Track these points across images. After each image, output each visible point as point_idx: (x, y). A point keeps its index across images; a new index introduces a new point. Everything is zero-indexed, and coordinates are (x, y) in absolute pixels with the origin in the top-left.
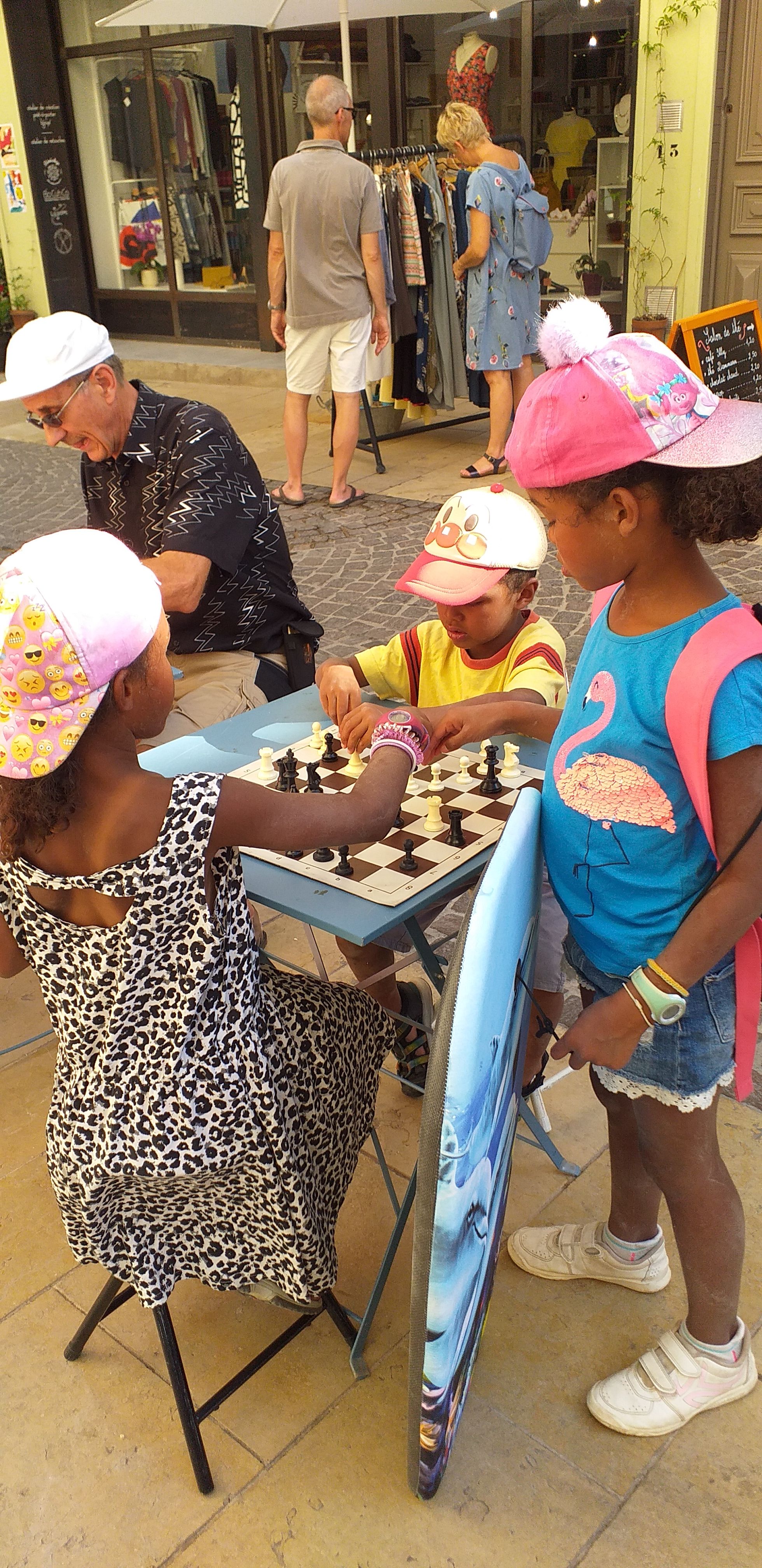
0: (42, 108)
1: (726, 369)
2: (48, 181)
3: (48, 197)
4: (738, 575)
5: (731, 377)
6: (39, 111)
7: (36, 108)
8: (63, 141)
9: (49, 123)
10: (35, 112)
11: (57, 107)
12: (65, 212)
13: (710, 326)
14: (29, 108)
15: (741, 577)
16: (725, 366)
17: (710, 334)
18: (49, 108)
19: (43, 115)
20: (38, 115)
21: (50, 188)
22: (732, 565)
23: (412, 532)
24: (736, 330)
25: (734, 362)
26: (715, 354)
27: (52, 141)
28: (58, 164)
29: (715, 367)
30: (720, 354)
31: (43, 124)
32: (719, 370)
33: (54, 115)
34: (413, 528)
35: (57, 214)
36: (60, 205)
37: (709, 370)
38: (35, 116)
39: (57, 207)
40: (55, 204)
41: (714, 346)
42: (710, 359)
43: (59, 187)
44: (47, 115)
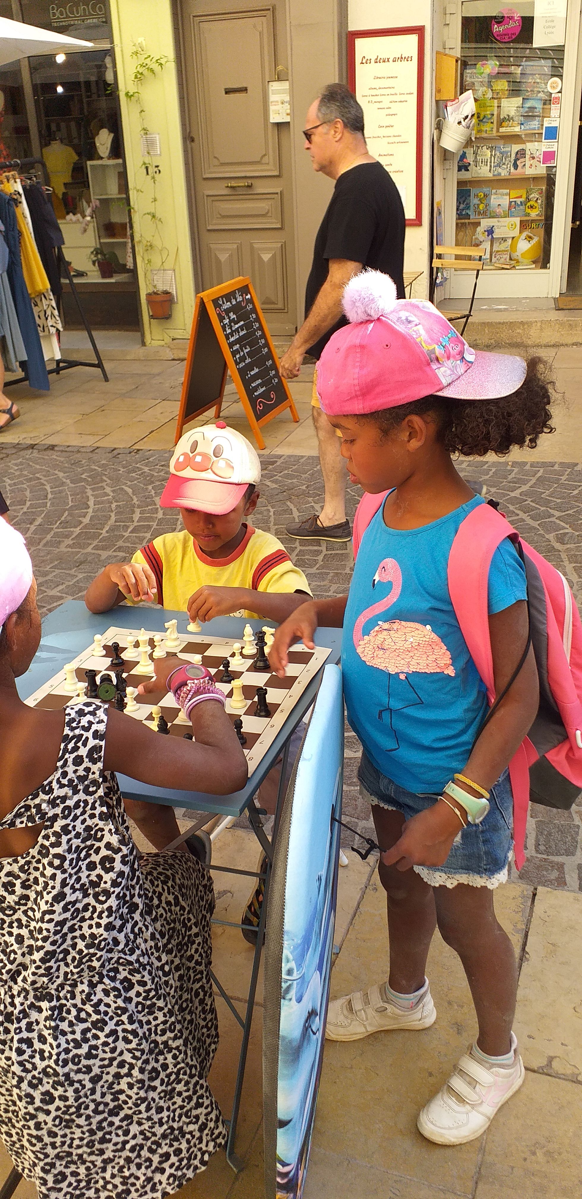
1: (238, 328)
4: (277, 477)
5: (241, 333)
13: (222, 297)
15: (280, 478)
16: (237, 326)
17: (224, 303)
22: (270, 471)
23: (16, 468)
24: (240, 299)
25: (242, 323)
26: (229, 318)
29: (231, 328)
30: (232, 317)
32: (233, 329)
34: (16, 465)
37: (227, 329)
41: (227, 311)
42: (226, 321)
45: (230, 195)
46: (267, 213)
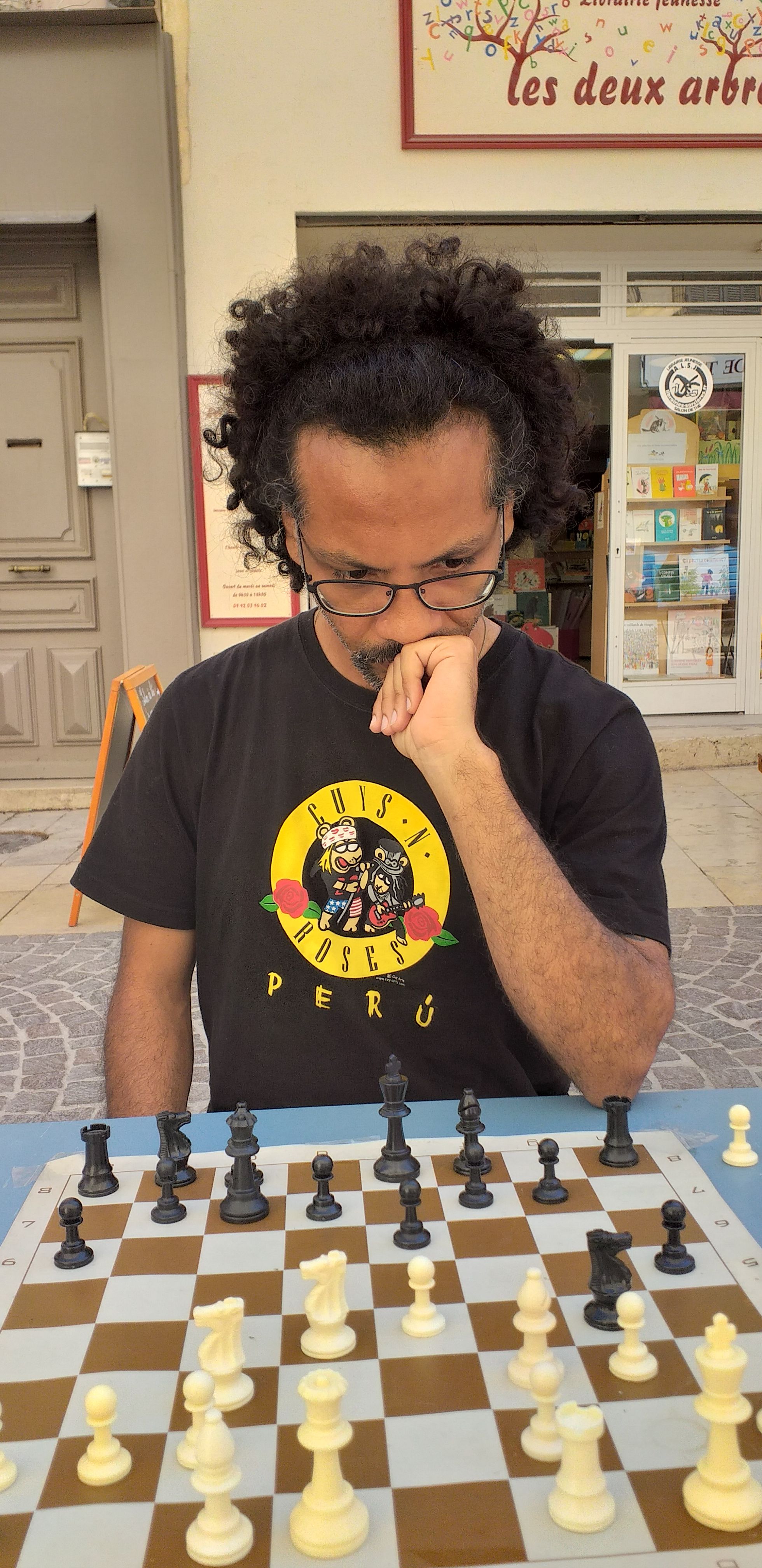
45: (15, 583)
46: (74, 607)
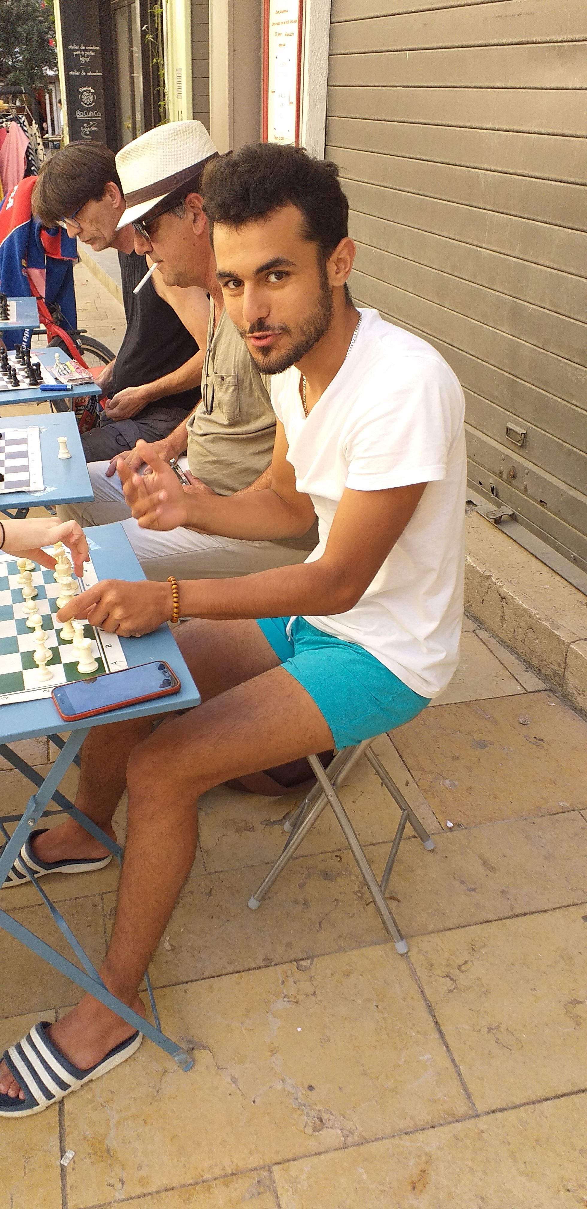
0: (83, 48)
2: (82, 103)
3: (80, 115)
6: (81, 50)
7: (77, 48)
8: (100, 74)
9: (88, 60)
10: (76, 50)
11: (98, 48)
12: (95, 129)
14: (70, 47)
18: (90, 48)
19: (83, 53)
20: (78, 53)
21: (83, 109)
27: (88, 74)
28: (93, 91)
31: (83, 60)
33: (93, 54)
35: (88, 130)
36: (91, 123)
38: (75, 53)
39: (88, 124)
40: (87, 122)
43: (92, 109)
44: (87, 53)
